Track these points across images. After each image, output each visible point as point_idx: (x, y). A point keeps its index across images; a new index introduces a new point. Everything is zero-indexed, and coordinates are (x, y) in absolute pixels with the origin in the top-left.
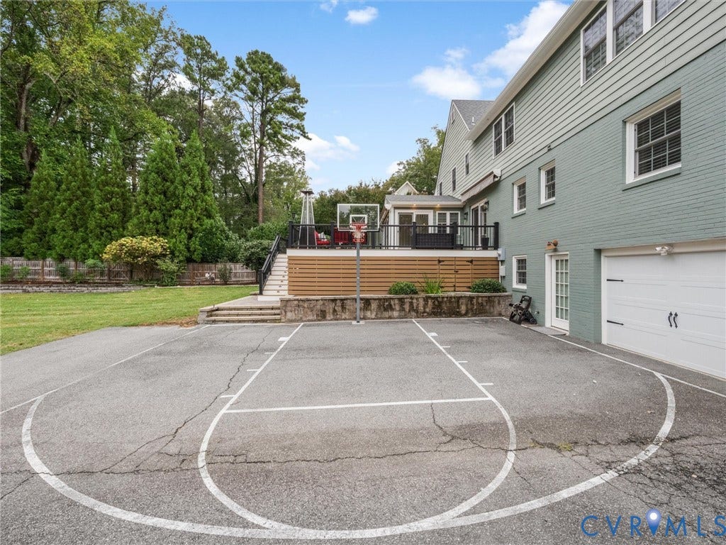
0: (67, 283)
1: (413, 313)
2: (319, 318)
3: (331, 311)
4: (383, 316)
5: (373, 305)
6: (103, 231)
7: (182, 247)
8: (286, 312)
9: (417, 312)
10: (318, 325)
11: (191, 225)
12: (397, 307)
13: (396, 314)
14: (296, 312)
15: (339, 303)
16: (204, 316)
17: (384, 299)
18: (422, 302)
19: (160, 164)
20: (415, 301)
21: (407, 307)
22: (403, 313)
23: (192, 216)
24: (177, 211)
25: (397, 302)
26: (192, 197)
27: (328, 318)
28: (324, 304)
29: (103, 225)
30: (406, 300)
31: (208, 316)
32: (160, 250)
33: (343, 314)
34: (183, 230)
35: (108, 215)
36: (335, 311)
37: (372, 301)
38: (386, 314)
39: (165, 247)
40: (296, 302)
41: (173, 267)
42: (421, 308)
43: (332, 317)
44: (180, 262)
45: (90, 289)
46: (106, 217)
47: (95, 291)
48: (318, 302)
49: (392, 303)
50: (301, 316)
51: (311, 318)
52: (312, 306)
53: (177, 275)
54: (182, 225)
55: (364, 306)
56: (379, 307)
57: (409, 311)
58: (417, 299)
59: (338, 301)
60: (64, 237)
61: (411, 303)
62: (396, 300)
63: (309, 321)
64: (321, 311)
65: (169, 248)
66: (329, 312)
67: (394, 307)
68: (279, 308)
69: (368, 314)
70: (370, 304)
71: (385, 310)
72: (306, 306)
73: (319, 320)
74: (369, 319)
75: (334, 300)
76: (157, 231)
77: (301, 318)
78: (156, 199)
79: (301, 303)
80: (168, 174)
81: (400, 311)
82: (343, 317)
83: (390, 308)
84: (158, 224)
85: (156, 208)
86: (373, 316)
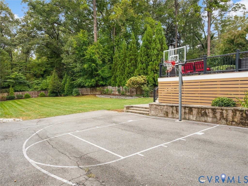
0: (120, 95)
1: (224, 121)
2: (165, 116)
3: (171, 112)
4: (201, 120)
5: (194, 111)
6: (129, 75)
7: (151, 79)
8: (151, 110)
9: (227, 121)
10: (164, 120)
11: (156, 68)
12: (211, 115)
13: (210, 119)
14: (155, 111)
15: (174, 108)
16: (125, 109)
17: (201, 108)
18: (230, 114)
19: (146, 42)
20: (224, 112)
21: (218, 115)
22: (215, 120)
23: (156, 64)
24: (151, 62)
25: (210, 111)
26: (157, 55)
27: (169, 116)
28: (167, 108)
29: (129, 72)
30: (217, 110)
31: (126, 109)
32: (143, 81)
33: (177, 115)
34: (152, 71)
35: (130, 68)
36: (172, 113)
37: (193, 109)
38: (203, 119)
39: (145, 80)
40: (155, 106)
41: (147, 89)
42: (230, 118)
43: (171, 116)
44: (151, 86)
45: (124, 97)
46: (130, 69)
47: (126, 98)
48: (164, 107)
49: (207, 111)
50: (157, 113)
51: (161, 115)
52: (162, 108)
53: (150, 92)
54: (152, 69)
55: (189, 112)
56: (198, 113)
57: (220, 119)
58: (226, 110)
59: (174, 107)
60: (119, 78)
61: (222, 113)
62: (210, 110)
63: (160, 116)
64: (166, 112)
65: (147, 80)
66: (170, 113)
67: (208, 114)
68: (148, 108)
69: (191, 117)
70: (192, 111)
71: (202, 115)
72: (159, 108)
73: (165, 117)
74: (191, 120)
75: (172, 106)
76: (144, 73)
77: (157, 115)
78: (144, 58)
79: (157, 107)
80: (149, 46)
81: (213, 118)
82: (177, 117)
83: (205, 114)
84: (144, 69)
85: (144, 63)
86: (194, 119)
